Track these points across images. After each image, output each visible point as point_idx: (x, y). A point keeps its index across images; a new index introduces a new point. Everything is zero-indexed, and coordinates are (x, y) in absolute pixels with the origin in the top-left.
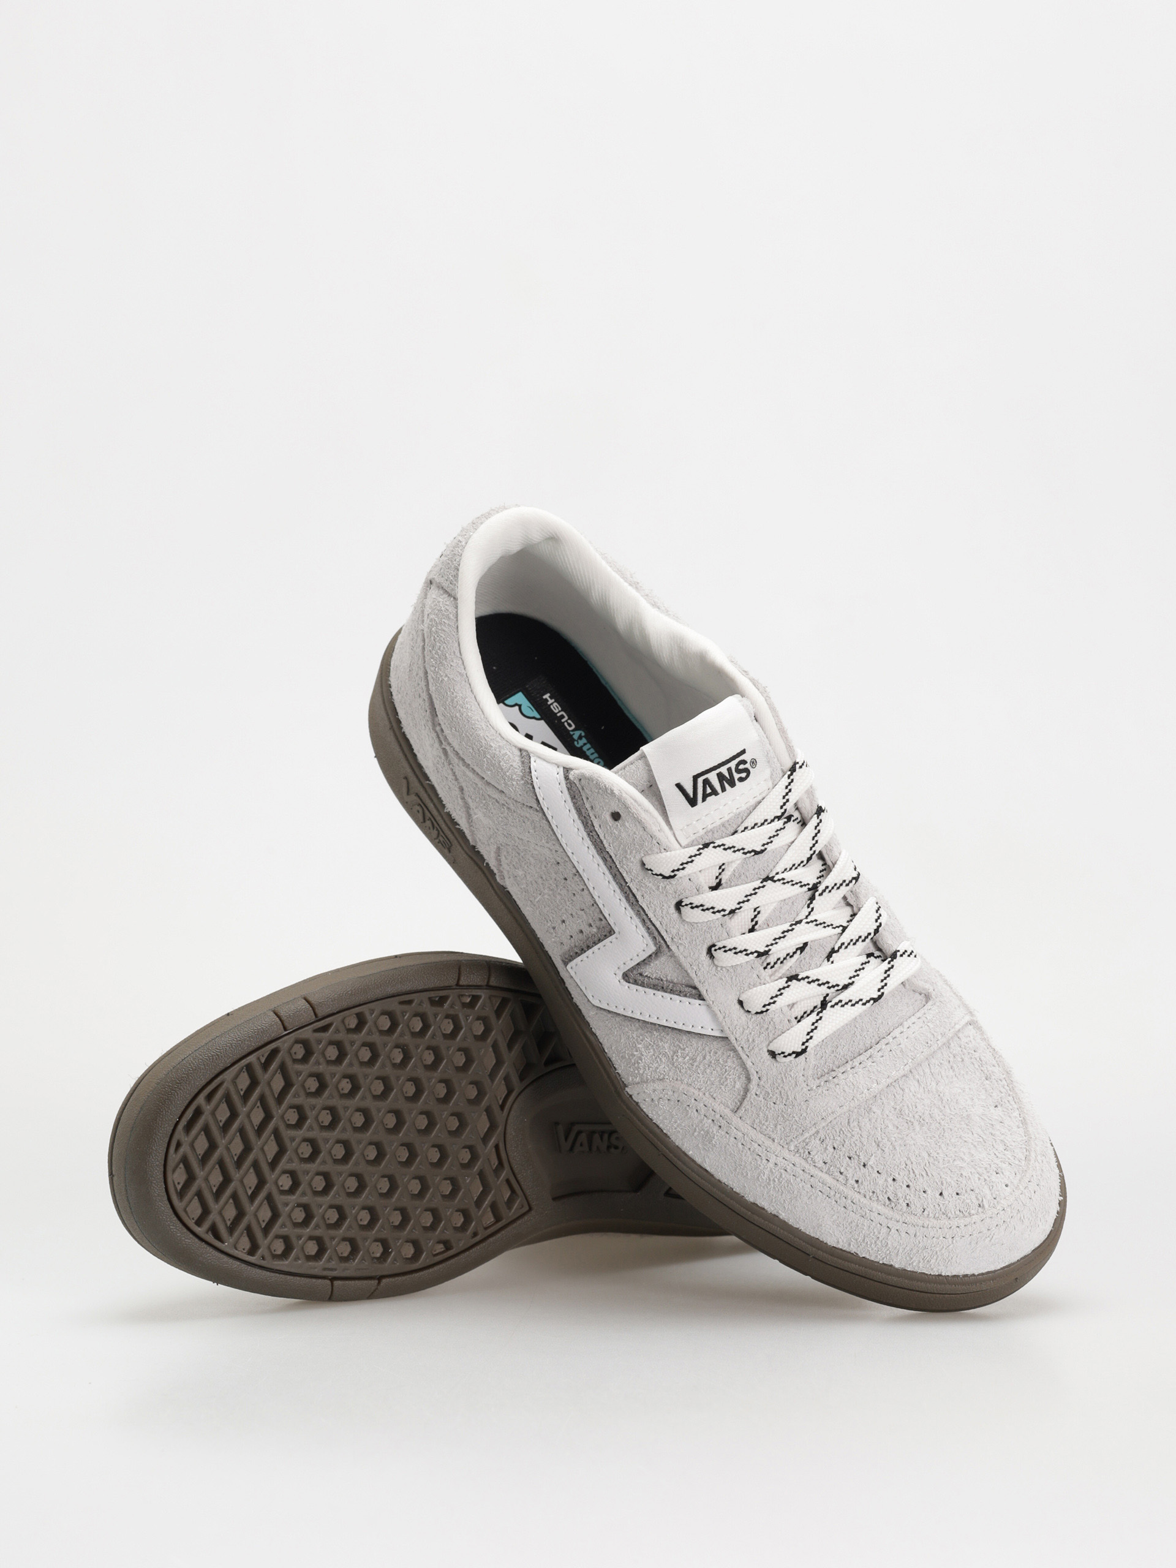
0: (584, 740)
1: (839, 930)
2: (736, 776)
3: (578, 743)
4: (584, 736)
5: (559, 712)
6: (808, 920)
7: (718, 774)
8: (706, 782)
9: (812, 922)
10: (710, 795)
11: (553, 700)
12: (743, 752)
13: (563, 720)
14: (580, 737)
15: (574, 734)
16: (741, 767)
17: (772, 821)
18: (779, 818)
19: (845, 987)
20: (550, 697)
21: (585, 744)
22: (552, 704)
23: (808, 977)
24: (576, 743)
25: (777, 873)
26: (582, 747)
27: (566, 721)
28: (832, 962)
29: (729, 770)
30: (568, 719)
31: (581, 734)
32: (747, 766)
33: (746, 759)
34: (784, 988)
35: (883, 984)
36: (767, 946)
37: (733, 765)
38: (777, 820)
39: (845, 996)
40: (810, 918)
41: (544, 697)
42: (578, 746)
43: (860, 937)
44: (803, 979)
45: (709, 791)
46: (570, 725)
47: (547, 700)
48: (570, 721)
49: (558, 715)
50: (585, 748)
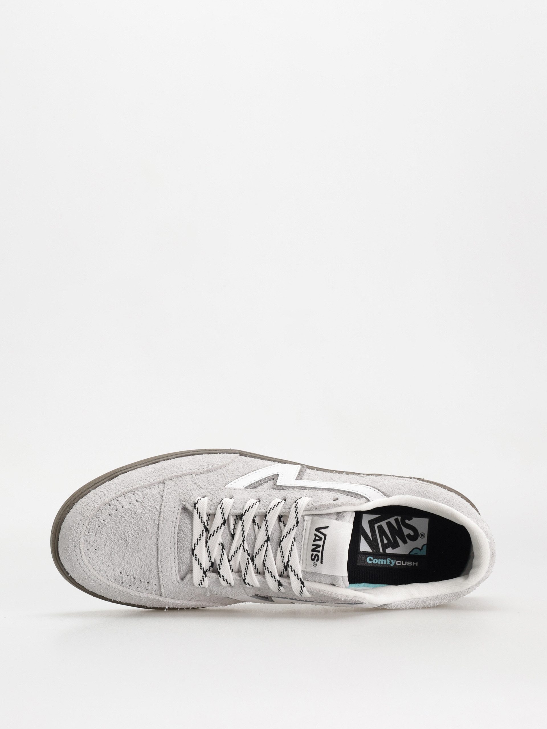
0: (388, 563)
1: (230, 558)
2: (315, 553)
3: (389, 560)
4: (390, 565)
5: (407, 564)
6: (241, 546)
7: (320, 545)
8: (321, 539)
9: (240, 547)
10: (315, 538)
11: (413, 565)
12: (322, 562)
13: (402, 562)
14: (391, 563)
15: (394, 561)
16: (317, 558)
17: (289, 559)
18: (288, 562)
19: (207, 542)
20: (416, 565)
21: (387, 562)
22: (412, 563)
23: (220, 528)
24: (390, 559)
25: (267, 546)
26: (387, 560)
27: (401, 563)
28: (219, 544)
29: (319, 552)
30: (401, 565)
31: (392, 564)
32: (315, 561)
33: (318, 561)
34: (223, 516)
35: (197, 559)
36: (243, 521)
37: (320, 554)
38: (288, 561)
39: (204, 539)
40: (242, 548)
41: (417, 563)
42: (388, 559)
43: (221, 564)
44: (221, 526)
45: (317, 538)
46: (399, 563)
47: (415, 563)
48: (400, 564)
49: (406, 562)
50: (385, 561)
